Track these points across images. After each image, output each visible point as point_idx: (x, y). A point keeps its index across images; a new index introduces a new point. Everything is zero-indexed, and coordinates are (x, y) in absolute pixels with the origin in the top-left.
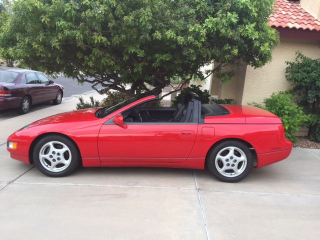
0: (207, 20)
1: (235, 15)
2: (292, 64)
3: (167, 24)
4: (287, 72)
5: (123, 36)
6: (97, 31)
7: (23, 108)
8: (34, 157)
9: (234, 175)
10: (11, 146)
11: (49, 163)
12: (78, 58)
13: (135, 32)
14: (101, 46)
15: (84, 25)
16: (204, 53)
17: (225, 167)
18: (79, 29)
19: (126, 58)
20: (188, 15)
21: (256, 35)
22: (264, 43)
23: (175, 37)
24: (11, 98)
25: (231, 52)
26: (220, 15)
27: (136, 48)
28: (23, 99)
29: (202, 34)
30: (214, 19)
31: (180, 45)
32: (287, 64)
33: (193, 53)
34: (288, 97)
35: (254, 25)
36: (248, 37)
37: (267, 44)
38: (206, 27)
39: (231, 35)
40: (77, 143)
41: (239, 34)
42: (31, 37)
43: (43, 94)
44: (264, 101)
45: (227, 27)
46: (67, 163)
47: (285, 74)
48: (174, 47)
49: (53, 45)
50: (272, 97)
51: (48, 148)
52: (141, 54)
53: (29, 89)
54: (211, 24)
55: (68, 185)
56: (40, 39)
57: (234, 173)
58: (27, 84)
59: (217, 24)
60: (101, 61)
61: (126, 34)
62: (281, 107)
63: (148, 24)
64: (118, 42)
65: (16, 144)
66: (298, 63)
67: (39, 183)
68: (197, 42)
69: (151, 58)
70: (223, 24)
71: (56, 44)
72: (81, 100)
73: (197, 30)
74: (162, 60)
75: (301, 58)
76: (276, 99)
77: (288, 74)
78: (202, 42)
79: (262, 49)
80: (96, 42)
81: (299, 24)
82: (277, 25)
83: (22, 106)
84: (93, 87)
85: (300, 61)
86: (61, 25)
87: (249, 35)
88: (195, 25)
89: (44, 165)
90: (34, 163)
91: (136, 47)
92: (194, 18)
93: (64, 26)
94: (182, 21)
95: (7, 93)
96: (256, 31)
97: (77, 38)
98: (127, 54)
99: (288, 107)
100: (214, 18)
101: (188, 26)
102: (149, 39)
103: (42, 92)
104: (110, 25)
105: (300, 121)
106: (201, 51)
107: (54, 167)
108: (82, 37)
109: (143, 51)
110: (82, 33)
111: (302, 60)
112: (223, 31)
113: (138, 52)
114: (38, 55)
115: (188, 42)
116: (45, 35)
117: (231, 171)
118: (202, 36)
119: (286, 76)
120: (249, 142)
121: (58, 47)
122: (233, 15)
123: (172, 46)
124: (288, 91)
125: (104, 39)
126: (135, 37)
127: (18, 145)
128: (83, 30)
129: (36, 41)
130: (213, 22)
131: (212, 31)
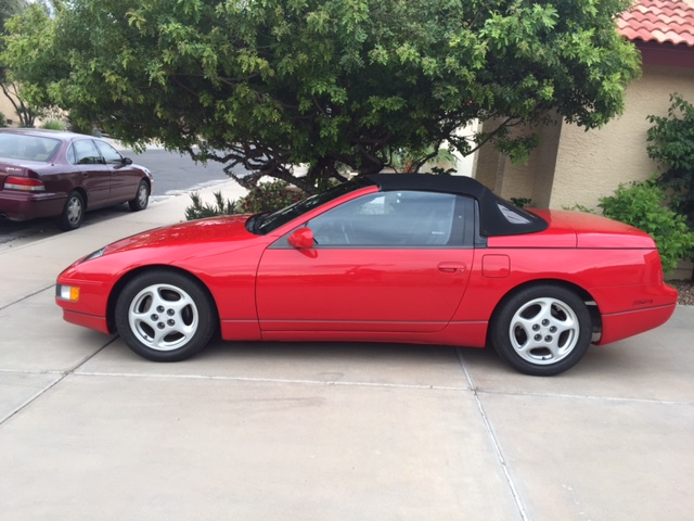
0: (490, 21)
1: (552, 11)
2: (662, 122)
3: (400, 31)
4: (650, 139)
5: (303, 57)
6: (247, 46)
7: (70, 217)
8: (118, 317)
9: (549, 360)
10: (66, 294)
11: (150, 331)
12: (202, 105)
13: (328, 47)
14: (255, 79)
15: (220, 32)
16: (477, 96)
17: (531, 343)
18: (208, 41)
19: (305, 105)
20: (447, 11)
21: (595, 56)
22: (610, 73)
23: (418, 60)
24: (44, 195)
25: (539, 92)
26: (519, 11)
27: (329, 84)
28: (69, 199)
29: (477, 53)
30: (504, 20)
31: (428, 75)
32: (652, 121)
33: (455, 93)
34: (655, 192)
35: (590, 33)
36: (578, 58)
37: (618, 76)
38: (485, 37)
39: (541, 56)
40: (211, 288)
41: (559, 53)
42: (101, 58)
43: (110, 187)
44: (600, 203)
45: (532, 37)
46: (189, 331)
47: (647, 144)
48: (414, 82)
49: (152, 75)
50: (617, 192)
51: (147, 300)
52: (339, 96)
53: (80, 176)
54: (499, 31)
55: (194, 379)
56: (124, 63)
57: (550, 356)
58: (75, 164)
59: (510, 30)
60: (251, 113)
61: (309, 52)
62: (640, 214)
63: (359, 30)
64: (291, 70)
65: (77, 290)
66: (675, 119)
67: (130, 375)
68: (465, 71)
69: (359, 106)
70: (524, 31)
71: (159, 74)
72: (195, 199)
73: (467, 43)
74: (383, 109)
75: (682, 108)
76: (629, 199)
77: (652, 143)
78: (475, 69)
79: (606, 86)
80: (245, 68)
81: (679, 34)
82: (632, 35)
83: (66, 211)
84: (226, 170)
85: (680, 114)
86: (171, 32)
87: (580, 55)
88: (463, 33)
89: (140, 334)
90: (116, 330)
91: (328, 81)
92: (459, 17)
93: (178, 34)
94: (432, 24)
95: (35, 184)
96: (595, 46)
97: (204, 60)
98: (308, 96)
99: (655, 215)
100: (504, 16)
101: (446, 35)
102: (360, 63)
103: (108, 183)
104: (277, 31)
105: (680, 245)
106: (473, 91)
107: (160, 341)
108: (215, 57)
109: (344, 91)
110: (216, 49)
111: (684, 112)
112: (524, 45)
113: (332, 94)
114: (115, 98)
115: (446, 70)
116: (133, 54)
117: (543, 351)
118: (476, 58)
119: (649, 149)
120: (584, 288)
121: (162, 81)
122: (547, 11)
123: (408, 80)
124: (653, 182)
125: (263, 63)
126: (327, 58)
127: (81, 292)
128: (218, 44)
129: (113, 68)
130: (502, 25)
131: (499, 46)
